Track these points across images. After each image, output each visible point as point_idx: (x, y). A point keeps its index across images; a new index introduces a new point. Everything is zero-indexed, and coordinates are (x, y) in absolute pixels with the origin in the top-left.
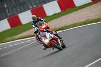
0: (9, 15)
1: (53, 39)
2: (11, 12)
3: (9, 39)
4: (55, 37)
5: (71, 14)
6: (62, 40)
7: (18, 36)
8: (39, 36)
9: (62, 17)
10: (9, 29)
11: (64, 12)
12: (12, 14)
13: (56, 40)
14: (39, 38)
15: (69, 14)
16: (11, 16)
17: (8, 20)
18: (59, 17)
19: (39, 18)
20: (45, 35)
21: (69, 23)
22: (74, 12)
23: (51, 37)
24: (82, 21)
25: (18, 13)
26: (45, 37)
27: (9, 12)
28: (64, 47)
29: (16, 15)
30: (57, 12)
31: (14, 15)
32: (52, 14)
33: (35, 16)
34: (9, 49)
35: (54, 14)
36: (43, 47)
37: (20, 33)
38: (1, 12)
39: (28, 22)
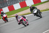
2: (10, 3)
12: (10, 4)
16: (9, 5)
17: (8, 7)
27: (9, 3)
29: (12, 5)
31: (11, 5)
37: (14, 14)
38: (5, 3)
39: (18, 9)
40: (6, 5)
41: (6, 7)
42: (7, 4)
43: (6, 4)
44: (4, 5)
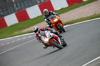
0: (17, 9)
1: (52, 38)
2: (19, 6)
3: (17, 33)
4: (55, 35)
5: (78, 8)
6: (62, 38)
7: (26, 30)
8: (39, 35)
9: (70, 11)
10: (17, 24)
11: (71, 7)
12: (19, 8)
13: (56, 39)
14: (39, 37)
15: (76, 9)
16: (18, 10)
17: (16, 14)
18: (67, 11)
19: (51, 12)
20: (45, 34)
21: (77, 17)
22: (82, 7)
23: (51, 36)
24: (89, 15)
25: (26, 8)
26: (45, 36)
27: (17, 6)
28: (65, 45)
29: (23, 10)
30: (64, 7)
31: (22, 9)
32: (60, 8)
33: (47, 11)
34: (16, 43)
35: (61, 9)
36: (44, 46)
37: (27, 28)
38: (9, 6)
39: (35, 17)
40: (12, 9)
41: (12, 13)
42: (13, 7)
43: (11, 7)
44: (7, 10)
